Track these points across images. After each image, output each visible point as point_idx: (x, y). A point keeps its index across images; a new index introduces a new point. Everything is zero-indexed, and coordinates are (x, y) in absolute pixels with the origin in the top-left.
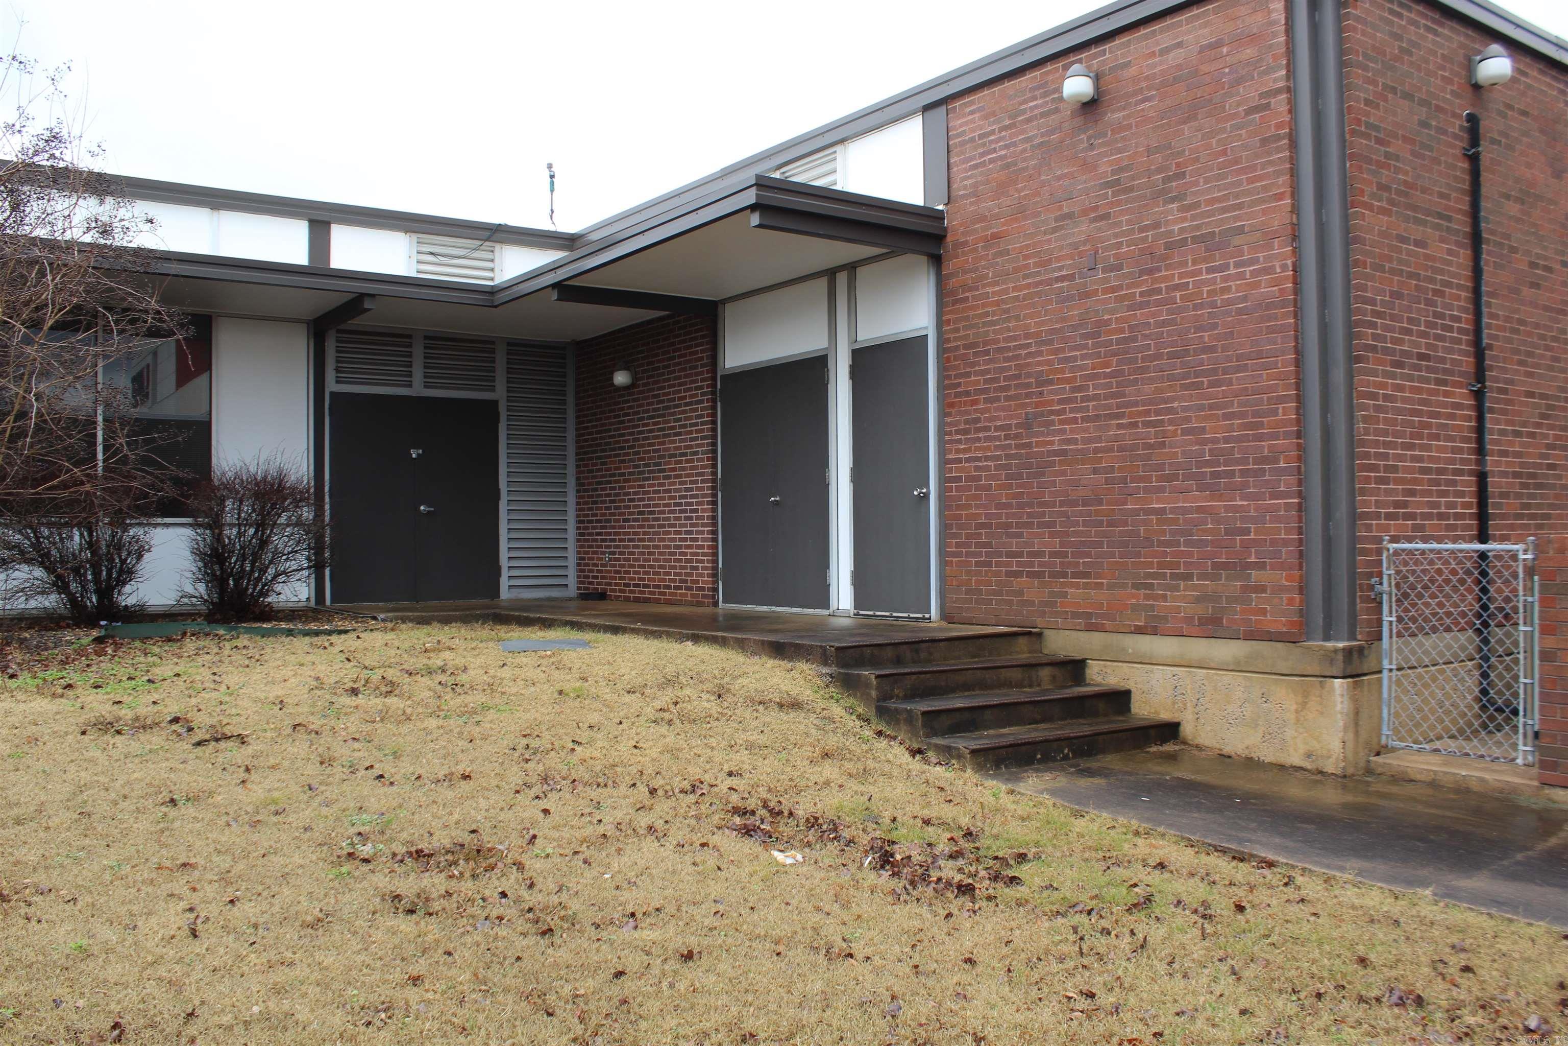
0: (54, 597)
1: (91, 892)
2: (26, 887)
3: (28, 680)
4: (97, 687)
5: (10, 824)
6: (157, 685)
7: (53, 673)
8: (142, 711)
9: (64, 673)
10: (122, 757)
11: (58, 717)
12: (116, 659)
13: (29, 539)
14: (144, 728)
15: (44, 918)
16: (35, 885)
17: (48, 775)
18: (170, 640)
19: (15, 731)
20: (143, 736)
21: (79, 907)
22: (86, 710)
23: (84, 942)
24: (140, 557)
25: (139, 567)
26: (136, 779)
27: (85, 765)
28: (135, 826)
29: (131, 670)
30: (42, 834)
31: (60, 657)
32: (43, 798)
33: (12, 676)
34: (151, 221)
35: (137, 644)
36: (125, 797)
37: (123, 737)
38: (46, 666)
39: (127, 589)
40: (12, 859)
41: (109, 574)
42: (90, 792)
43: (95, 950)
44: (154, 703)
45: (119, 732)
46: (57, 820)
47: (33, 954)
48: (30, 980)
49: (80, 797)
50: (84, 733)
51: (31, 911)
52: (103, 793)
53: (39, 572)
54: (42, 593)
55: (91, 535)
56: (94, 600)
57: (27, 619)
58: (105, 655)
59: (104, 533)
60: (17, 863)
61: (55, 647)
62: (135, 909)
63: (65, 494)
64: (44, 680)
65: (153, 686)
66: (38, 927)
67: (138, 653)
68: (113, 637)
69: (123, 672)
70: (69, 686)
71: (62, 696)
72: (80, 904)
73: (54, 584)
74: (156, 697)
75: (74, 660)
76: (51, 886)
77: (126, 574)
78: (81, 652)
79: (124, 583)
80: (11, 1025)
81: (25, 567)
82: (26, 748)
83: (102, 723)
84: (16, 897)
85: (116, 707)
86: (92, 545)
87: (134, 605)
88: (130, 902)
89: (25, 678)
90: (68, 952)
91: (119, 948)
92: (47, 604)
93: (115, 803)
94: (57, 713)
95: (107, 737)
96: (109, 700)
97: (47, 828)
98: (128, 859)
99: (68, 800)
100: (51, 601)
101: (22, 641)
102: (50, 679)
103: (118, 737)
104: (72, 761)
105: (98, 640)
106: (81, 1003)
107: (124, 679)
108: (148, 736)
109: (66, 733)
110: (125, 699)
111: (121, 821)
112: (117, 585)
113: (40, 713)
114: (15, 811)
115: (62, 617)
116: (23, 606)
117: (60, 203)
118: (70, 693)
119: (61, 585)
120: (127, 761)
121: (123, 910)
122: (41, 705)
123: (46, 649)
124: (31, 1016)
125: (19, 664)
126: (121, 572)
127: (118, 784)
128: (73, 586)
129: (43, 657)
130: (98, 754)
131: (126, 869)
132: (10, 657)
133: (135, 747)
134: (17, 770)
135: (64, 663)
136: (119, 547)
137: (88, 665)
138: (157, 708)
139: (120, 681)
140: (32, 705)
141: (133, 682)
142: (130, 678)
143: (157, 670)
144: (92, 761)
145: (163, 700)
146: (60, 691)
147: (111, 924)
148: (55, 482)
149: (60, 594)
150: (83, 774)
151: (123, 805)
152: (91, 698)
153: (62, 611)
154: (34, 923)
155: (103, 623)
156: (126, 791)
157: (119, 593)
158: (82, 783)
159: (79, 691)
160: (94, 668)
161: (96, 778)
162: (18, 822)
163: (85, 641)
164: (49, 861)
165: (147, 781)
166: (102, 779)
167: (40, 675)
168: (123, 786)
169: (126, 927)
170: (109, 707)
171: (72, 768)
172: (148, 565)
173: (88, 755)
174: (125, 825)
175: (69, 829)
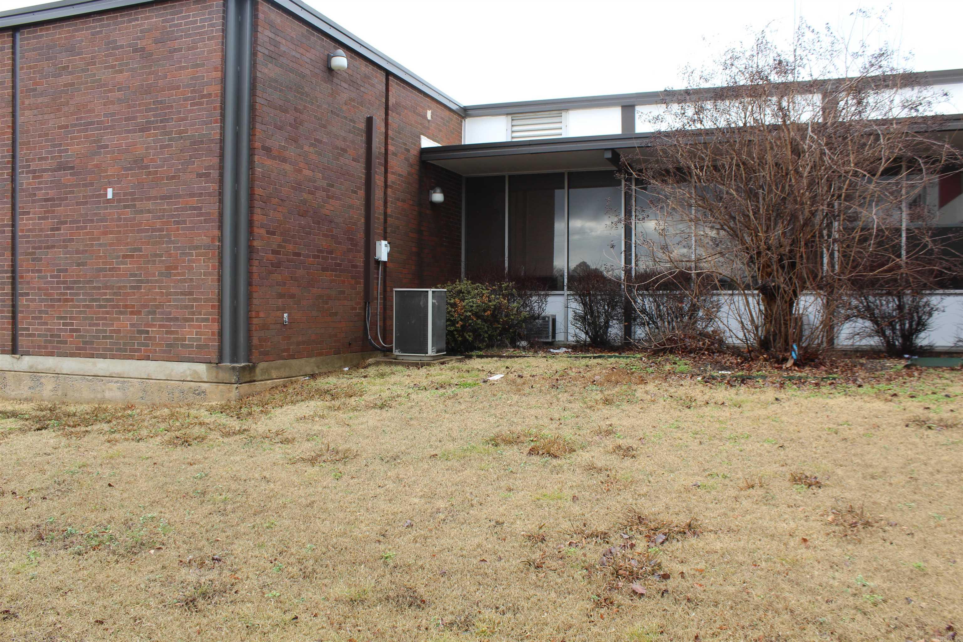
0: (877, 338)
1: (922, 531)
2: (882, 520)
3: (870, 389)
4: (912, 397)
5: (868, 477)
6: (952, 399)
7: (883, 386)
8: (946, 415)
9: (890, 387)
10: (934, 444)
11: (890, 414)
12: (922, 380)
13: (862, 303)
14: (946, 426)
15: (894, 542)
16: (887, 519)
17: (888, 450)
18: (952, 369)
19: (866, 420)
20: (947, 433)
21: (915, 540)
22: (907, 411)
23: (922, 564)
24: (930, 315)
25: (929, 321)
26: (945, 460)
27: (910, 446)
28: (947, 492)
29: (932, 388)
30: (888, 487)
31: (886, 376)
32: (886, 465)
33: (860, 386)
34: (946, 94)
35: (932, 370)
36: (938, 471)
37: (933, 432)
38: (879, 381)
39: (922, 335)
40: (872, 500)
41: (911, 325)
42: (915, 465)
43: (929, 571)
44: (952, 411)
45: (930, 428)
46: (896, 480)
47: (889, 564)
48: (890, 580)
49: (909, 467)
50: (907, 426)
51: (886, 535)
52: (923, 467)
53: (868, 323)
54: (870, 336)
55: (899, 301)
56: (900, 341)
57: (860, 351)
58: (914, 376)
59: (908, 300)
60: (874, 503)
61: (881, 370)
62: (954, 549)
63: (889, 275)
64: (879, 390)
65: (949, 399)
66: (891, 547)
67: (935, 377)
68: (915, 365)
69: (928, 388)
70: (895, 395)
71: (891, 401)
72: (916, 537)
73: (877, 332)
74: (952, 407)
75: (895, 379)
76: (896, 522)
77: (921, 325)
78: (898, 374)
79: (920, 331)
80: (882, 607)
81: (860, 320)
82: (873, 431)
83: (918, 421)
84: (876, 525)
85: (926, 411)
86: (900, 307)
87: (926, 346)
88: (949, 543)
89: (866, 388)
90: (911, 568)
91: (945, 574)
92: (872, 343)
93: (932, 474)
94: (890, 411)
95: (923, 430)
96: (921, 406)
97: (891, 484)
98: (945, 514)
99: (902, 468)
100: (874, 341)
101: (862, 365)
102: (882, 389)
103: (929, 431)
104: (902, 443)
105: (907, 367)
106: (924, 604)
107: (929, 393)
108: (950, 433)
109: (896, 425)
110: (931, 406)
111: (938, 487)
112: (915, 332)
113: (879, 410)
114: (870, 470)
115: (880, 351)
116: (858, 344)
117: (886, 95)
118: (895, 399)
119: (880, 332)
120: (938, 447)
121: (945, 548)
122: (879, 405)
123: (877, 371)
124: (893, 605)
125: (863, 379)
126: (918, 324)
127: (933, 462)
128: (888, 332)
129: (876, 376)
130: (917, 440)
131: (944, 521)
132: (857, 374)
133: (942, 439)
134: (869, 444)
135: (889, 380)
136: (916, 308)
137: (904, 383)
138: (953, 414)
139: (927, 394)
140: (874, 404)
141: (935, 396)
142: (934, 393)
143: (950, 389)
144: (913, 444)
145: (958, 409)
146: (890, 398)
147: (938, 556)
148: (885, 268)
149: (880, 337)
150: (909, 452)
151: (938, 476)
152: (909, 404)
153: (882, 348)
154: (888, 543)
155: (907, 356)
156: (939, 467)
157: (917, 337)
158: (909, 458)
159: (901, 398)
160: (908, 384)
161: (918, 456)
162: (873, 477)
163: (900, 367)
164: (894, 506)
165: (953, 462)
166: (922, 457)
167: (876, 386)
168: (936, 464)
169: (949, 560)
170: (921, 410)
171: (902, 447)
172: (936, 320)
173: (911, 440)
174: (940, 491)
175: (903, 487)
